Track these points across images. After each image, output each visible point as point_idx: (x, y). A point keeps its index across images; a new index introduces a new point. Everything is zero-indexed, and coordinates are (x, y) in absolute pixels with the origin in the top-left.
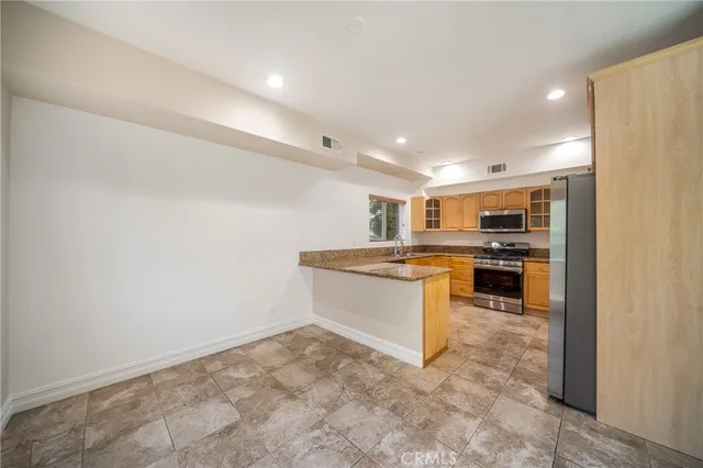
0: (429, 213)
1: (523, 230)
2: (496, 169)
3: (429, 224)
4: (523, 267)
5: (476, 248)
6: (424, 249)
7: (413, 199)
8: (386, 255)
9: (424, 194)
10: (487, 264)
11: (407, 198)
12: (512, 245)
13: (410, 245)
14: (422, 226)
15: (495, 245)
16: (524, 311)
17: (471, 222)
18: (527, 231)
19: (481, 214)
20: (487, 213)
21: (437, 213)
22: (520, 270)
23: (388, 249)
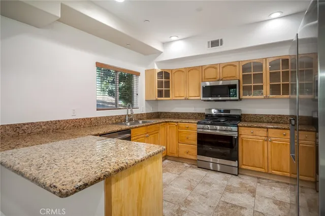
0: (160, 84)
1: (237, 98)
2: (215, 44)
3: (160, 94)
4: (238, 131)
5: (199, 114)
6: (158, 115)
7: (146, 71)
8: (117, 123)
9: (156, 67)
10: (209, 129)
11: (141, 70)
12: (228, 111)
13: (145, 112)
14: (155, 96)
15: (214, 111)
16: (239, 172)
17: (195, 92)
18: (240, 99)
19: (203, 84)
20: (208, 84)
21: (167, 84)
22: (235, 135)
23: (120, 117)
